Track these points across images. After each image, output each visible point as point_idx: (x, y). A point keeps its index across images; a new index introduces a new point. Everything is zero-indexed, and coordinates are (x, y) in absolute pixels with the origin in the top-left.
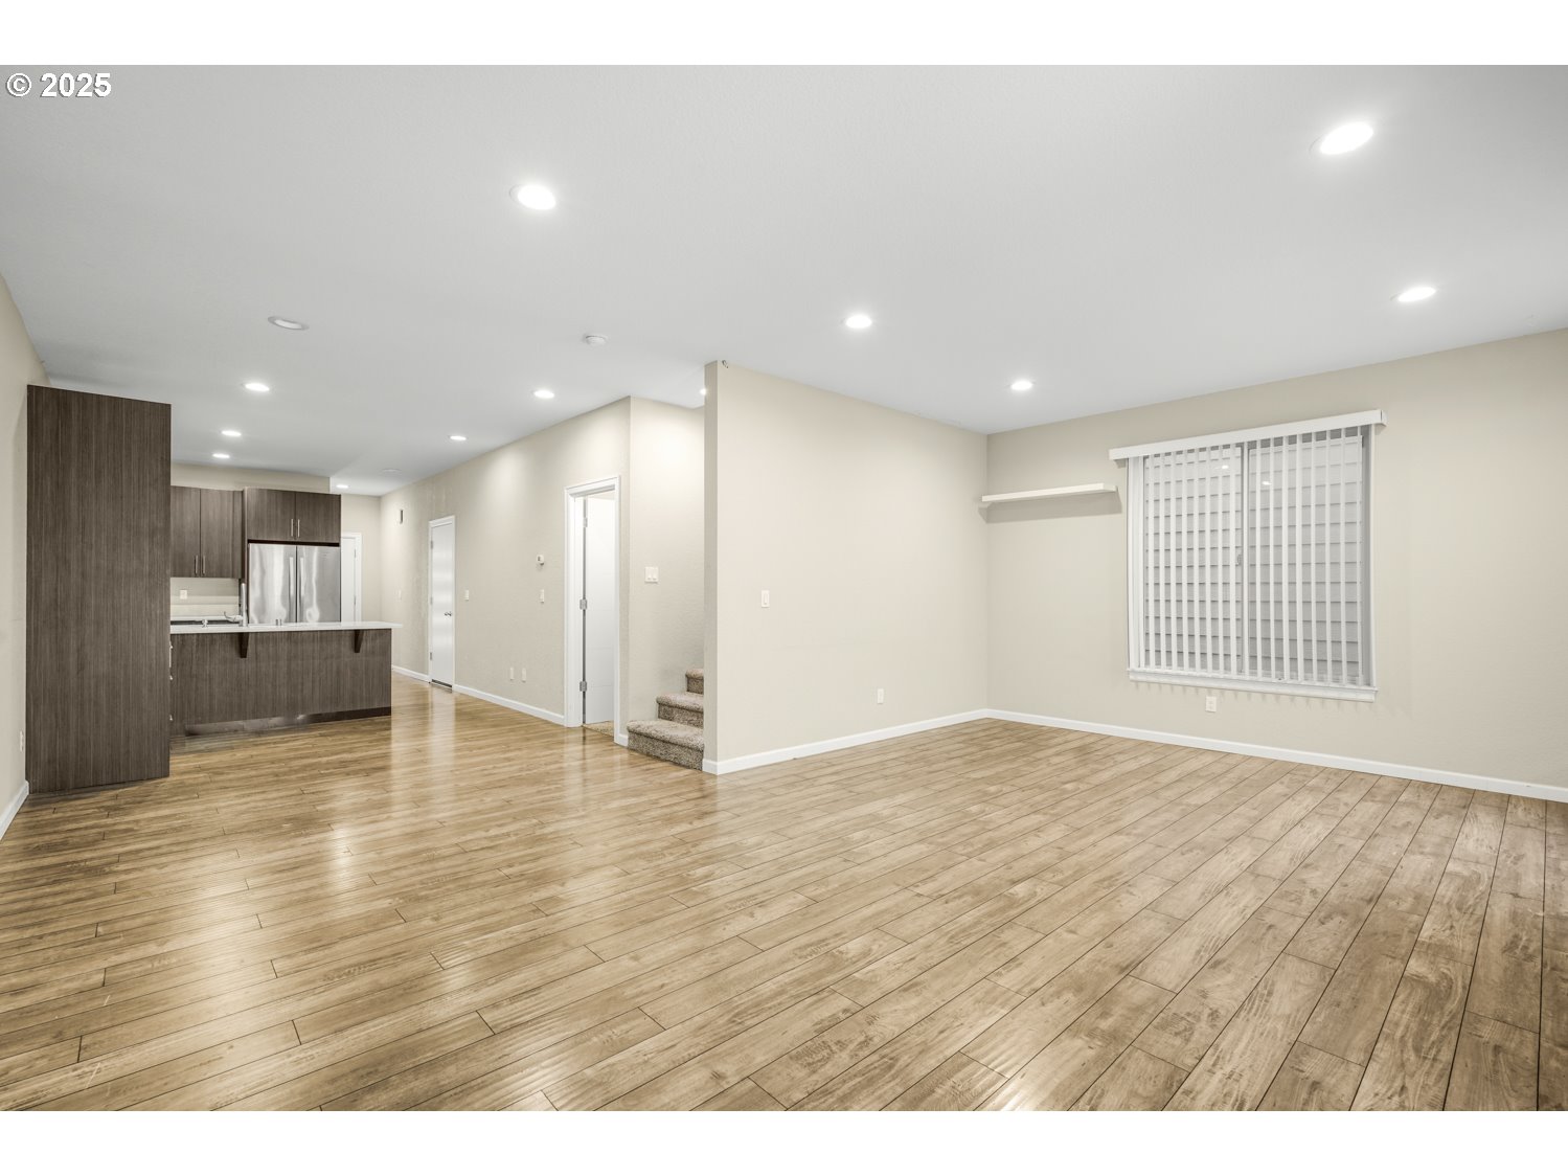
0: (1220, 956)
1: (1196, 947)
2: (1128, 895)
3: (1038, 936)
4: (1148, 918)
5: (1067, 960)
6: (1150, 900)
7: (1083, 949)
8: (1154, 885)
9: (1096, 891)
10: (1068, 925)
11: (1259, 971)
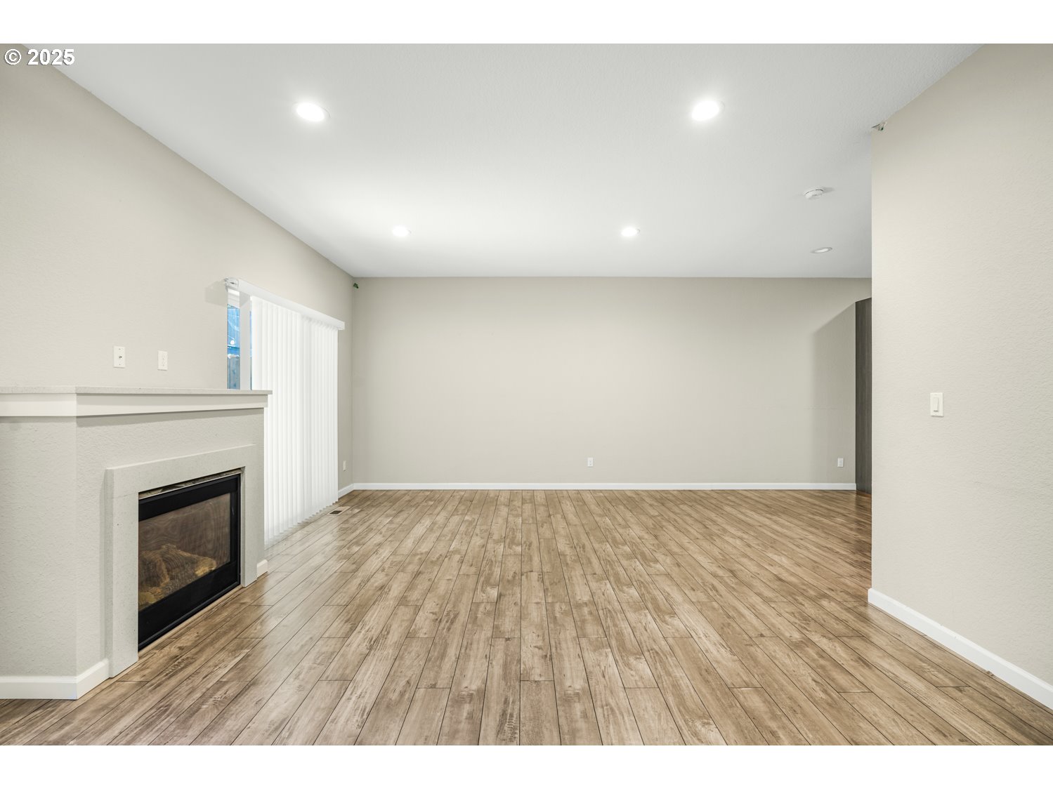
0: (379, 593)
1: (391, 592)
2: (434, 611)
3: (461, 573)
4: (418, 600)
5: (442, 569)
6: (421, 613)
7: (439, 575)
8: (422, 628)
9: (454, 607)
10: (453, 583)
11: (363, 591)
